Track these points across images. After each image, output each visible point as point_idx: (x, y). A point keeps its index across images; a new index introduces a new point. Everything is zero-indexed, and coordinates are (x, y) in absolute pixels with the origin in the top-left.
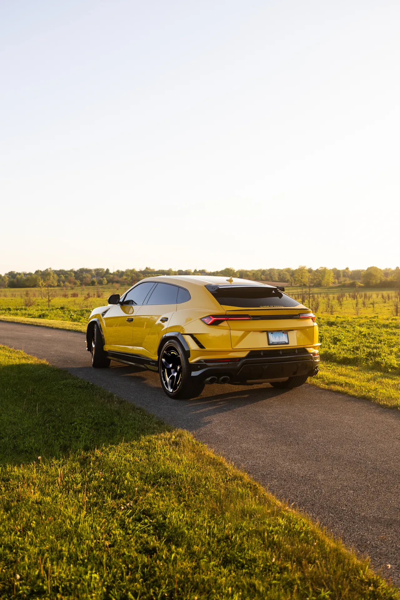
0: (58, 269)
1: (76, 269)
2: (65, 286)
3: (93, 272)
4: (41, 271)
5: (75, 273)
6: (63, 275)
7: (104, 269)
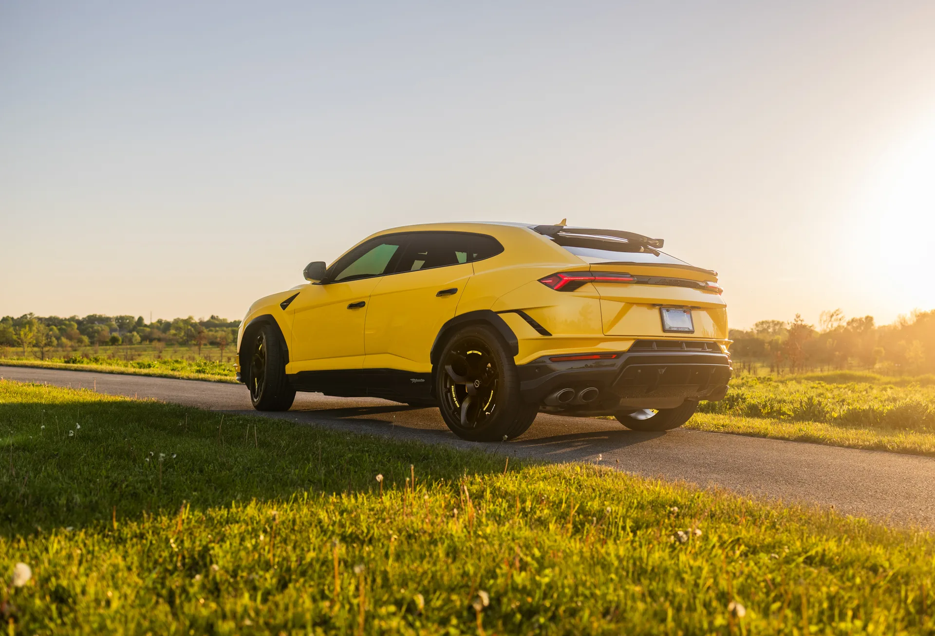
0: (47, 316)
1: (81, 315)
2: (60, 345)
3: (114, 323)
4: (12, 319)
5: (79, 323)
6: (56, 326)
7: (133, 318)
